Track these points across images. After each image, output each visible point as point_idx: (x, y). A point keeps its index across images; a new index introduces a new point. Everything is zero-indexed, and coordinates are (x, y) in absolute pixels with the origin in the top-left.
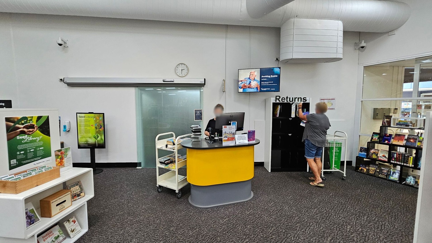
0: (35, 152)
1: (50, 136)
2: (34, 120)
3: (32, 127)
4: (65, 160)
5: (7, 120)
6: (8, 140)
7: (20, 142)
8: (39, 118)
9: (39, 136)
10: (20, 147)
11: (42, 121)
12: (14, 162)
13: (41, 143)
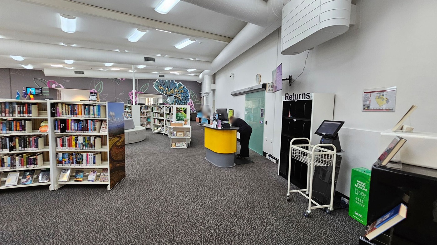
0: (182, 118)
1: (186, 114)
2: (183, 109)
3: (182, 110)
4: (187, 122)
5: (176, 108)
6: (176, 113)
7: (178, 114)
8: (184, 108)
9: (183, 113)
10: (178, 116)
11: (185, 109)
12: (177, 119)
13: (184, 116)
